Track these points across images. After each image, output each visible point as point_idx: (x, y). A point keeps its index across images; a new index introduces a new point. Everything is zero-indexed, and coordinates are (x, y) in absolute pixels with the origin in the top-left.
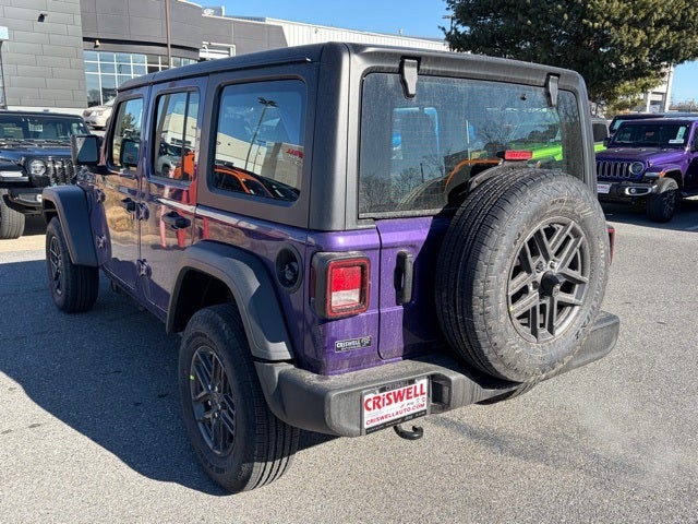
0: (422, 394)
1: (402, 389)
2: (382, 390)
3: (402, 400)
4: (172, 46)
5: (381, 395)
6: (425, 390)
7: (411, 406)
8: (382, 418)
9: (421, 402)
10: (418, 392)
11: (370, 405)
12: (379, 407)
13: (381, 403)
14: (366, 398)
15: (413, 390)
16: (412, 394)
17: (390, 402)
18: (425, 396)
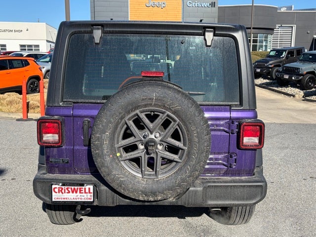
0: (90, 193)
1: (76, 187)
2: (63, 185)
3: (76, 192)
4: (253, 28)
5: (63, 187)
6: (92, 191)
7: (83, 198)
8: (64, 199)
9: (89, 197)
10: (87, 191)
11: (57, 190)
12: (62, 193)
13: (63, 191)
14: (53, 186)
15: (83, 189)
16: (83, 191)
17: (69, 192)
18: (92, 194)
